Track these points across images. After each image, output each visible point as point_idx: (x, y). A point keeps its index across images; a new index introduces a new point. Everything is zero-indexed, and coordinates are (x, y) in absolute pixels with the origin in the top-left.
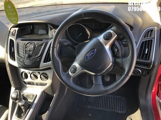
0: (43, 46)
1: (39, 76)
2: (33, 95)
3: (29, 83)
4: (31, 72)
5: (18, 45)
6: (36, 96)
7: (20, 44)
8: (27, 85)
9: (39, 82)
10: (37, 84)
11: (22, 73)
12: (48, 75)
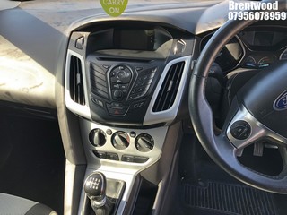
0: (153, 75)
1: (132, 140)
2: (117, 183)
3: (107, 156)
4: (114, 131)
5: (92, 69)
6: (125, 184)
7: (96, 68)
8: (102, 160)
9: (131, 153)
10: (125, 159)
11: (93, 132)
12: (154, 138)
